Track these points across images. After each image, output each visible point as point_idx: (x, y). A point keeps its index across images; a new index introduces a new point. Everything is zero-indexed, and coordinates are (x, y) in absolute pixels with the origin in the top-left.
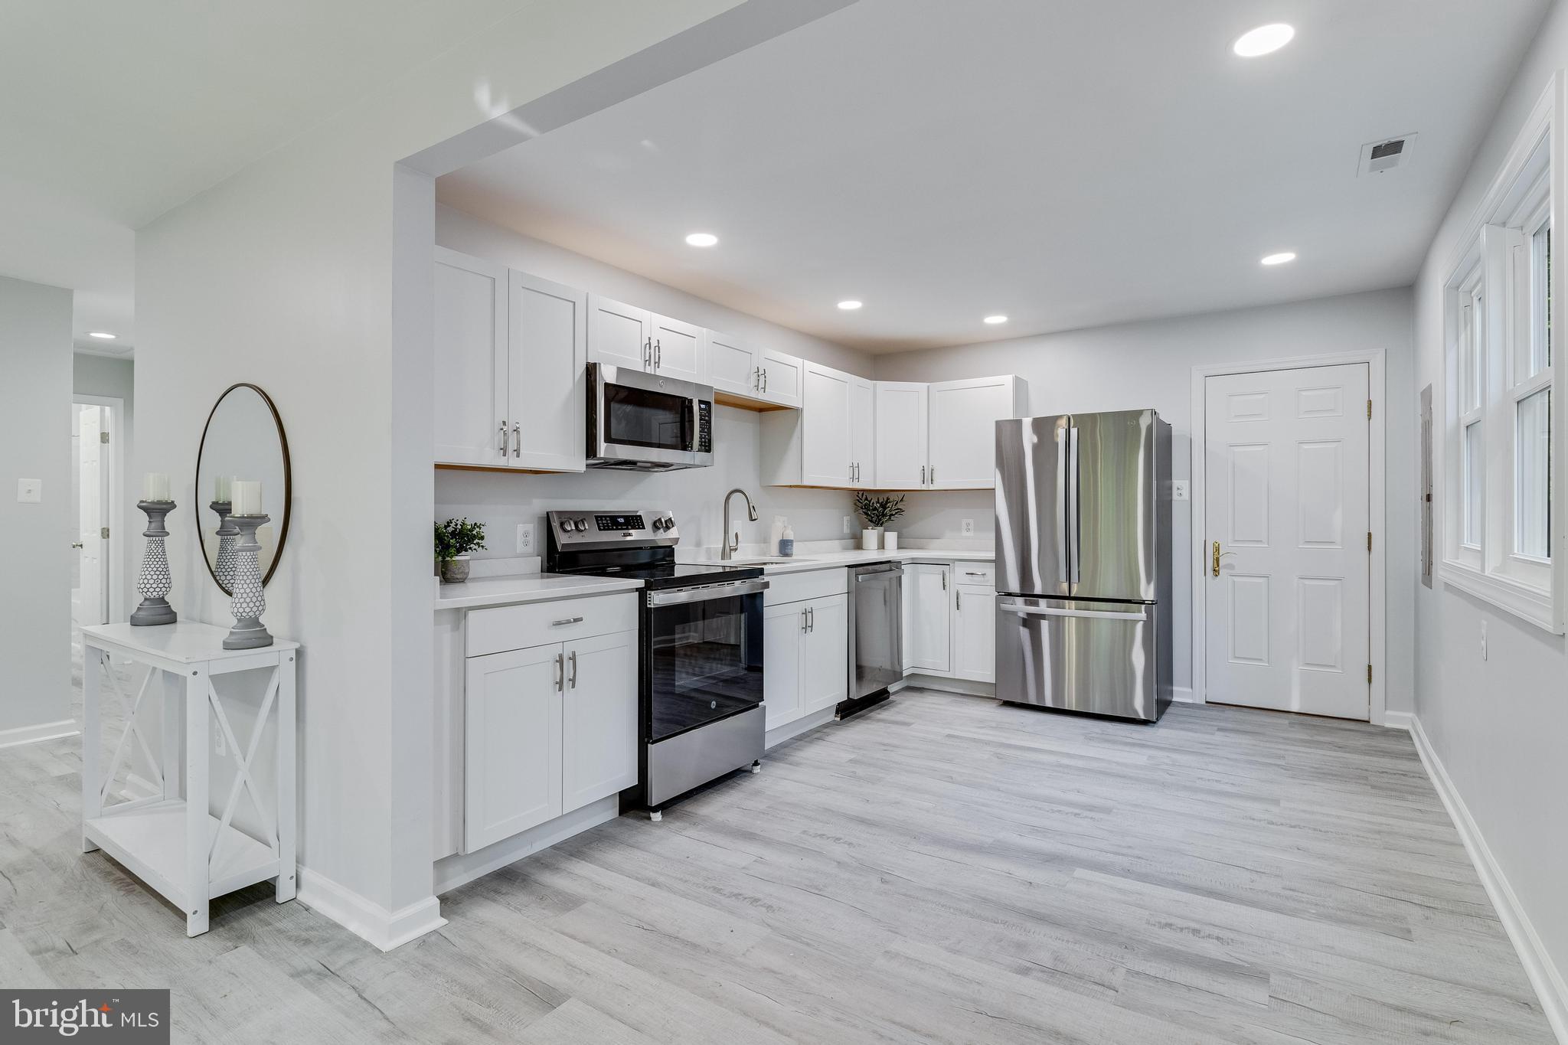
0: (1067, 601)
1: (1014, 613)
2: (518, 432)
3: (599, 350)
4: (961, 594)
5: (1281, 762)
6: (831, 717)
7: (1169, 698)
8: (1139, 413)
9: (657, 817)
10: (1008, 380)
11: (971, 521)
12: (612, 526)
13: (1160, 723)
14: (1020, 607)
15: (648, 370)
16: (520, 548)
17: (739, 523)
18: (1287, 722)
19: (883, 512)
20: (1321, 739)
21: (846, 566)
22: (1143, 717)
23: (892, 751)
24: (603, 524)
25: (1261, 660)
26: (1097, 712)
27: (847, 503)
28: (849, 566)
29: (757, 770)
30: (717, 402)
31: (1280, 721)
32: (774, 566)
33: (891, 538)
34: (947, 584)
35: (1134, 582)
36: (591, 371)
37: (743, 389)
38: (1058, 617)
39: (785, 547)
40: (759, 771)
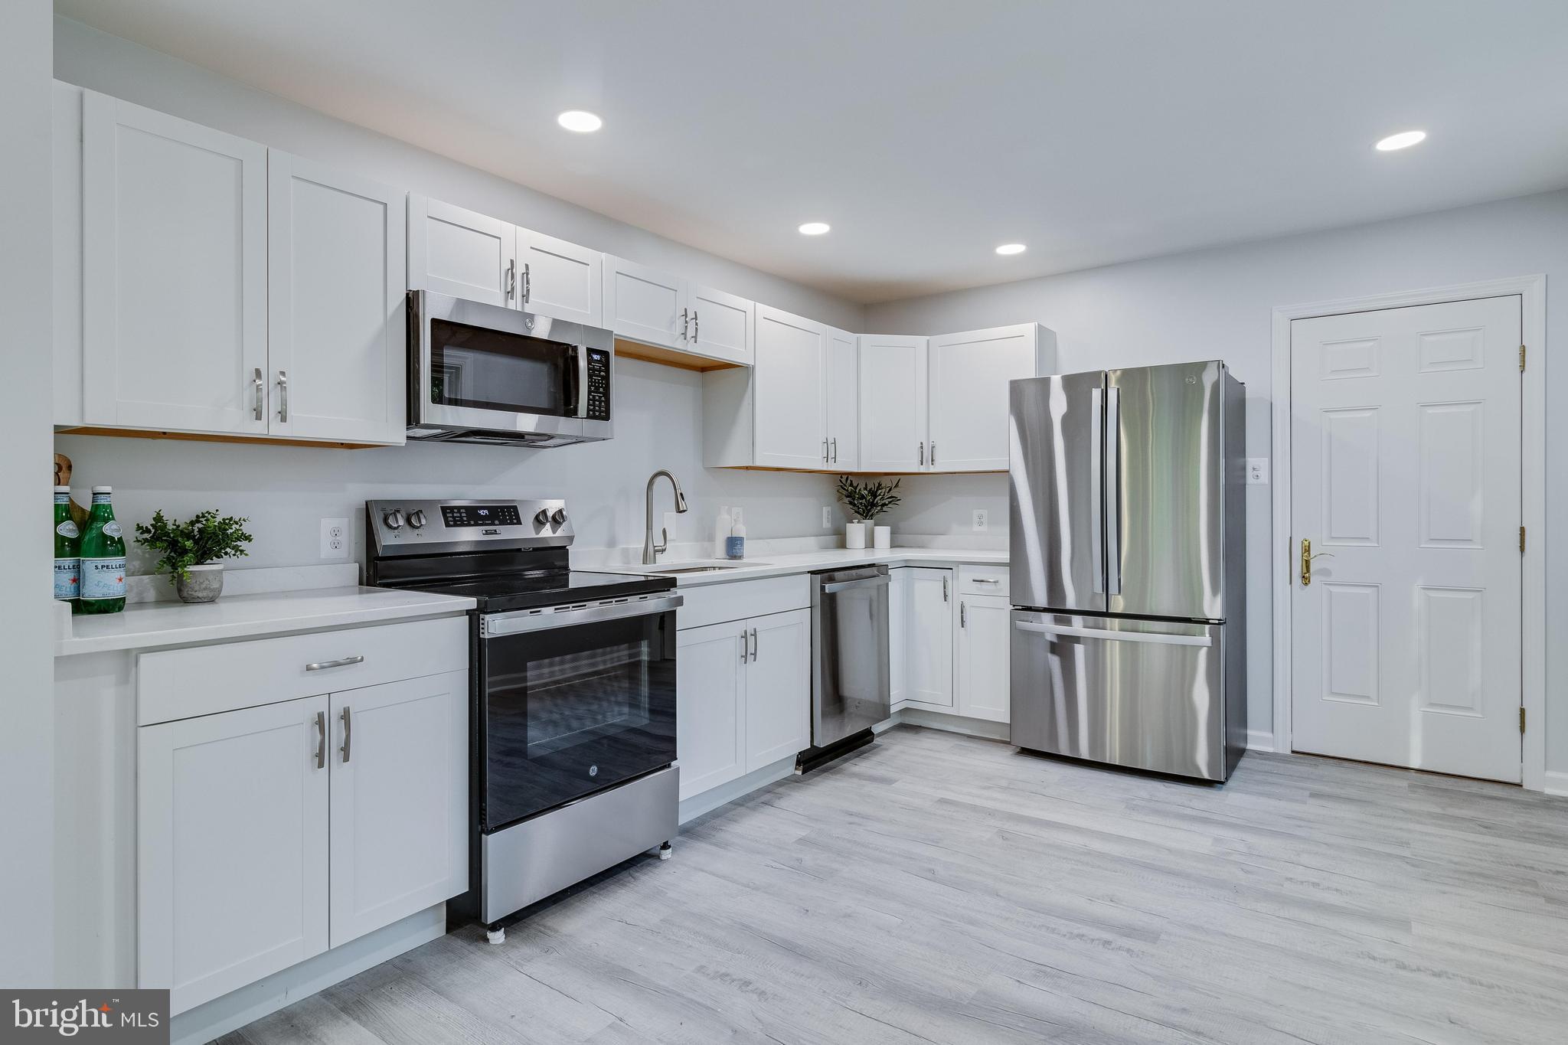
0: (1108, 620)
1: (1041, 634)
2: (283, 389)
3: (428, 274)
4: (967, 609)
5: (1407, 853)
6: (791, 770)
7: (1242, 745)
8: (1203, 365)
9: (497, 937)
10: (1029, 329)
11: (985, 513)
12: (468, 521)
13: (1230, 783)
14: (1048, 627)
15: (512, 305)
16: (326, 551)
17: (666, 517)
18: (1405, 784)
19: (873, 501)
20: (1456, 812)
21: (809, 572)
22: (1206, 776)
23: (860, 825)
24: (453, 517)
25: (1368, 697)
26: (1148, 766)
27: (828, 490)
28: (812, 573)
29: (666, 854)
30: (618, 353)
31: (1397, 782)
32: (717, 572)
33: (883, 533)
34: (949, 593)
35: (1195, 596)
36: (412, 301)
37: (665, 337)
38: (1096, 640)
39: (733, 547)
40: (670, 856)
